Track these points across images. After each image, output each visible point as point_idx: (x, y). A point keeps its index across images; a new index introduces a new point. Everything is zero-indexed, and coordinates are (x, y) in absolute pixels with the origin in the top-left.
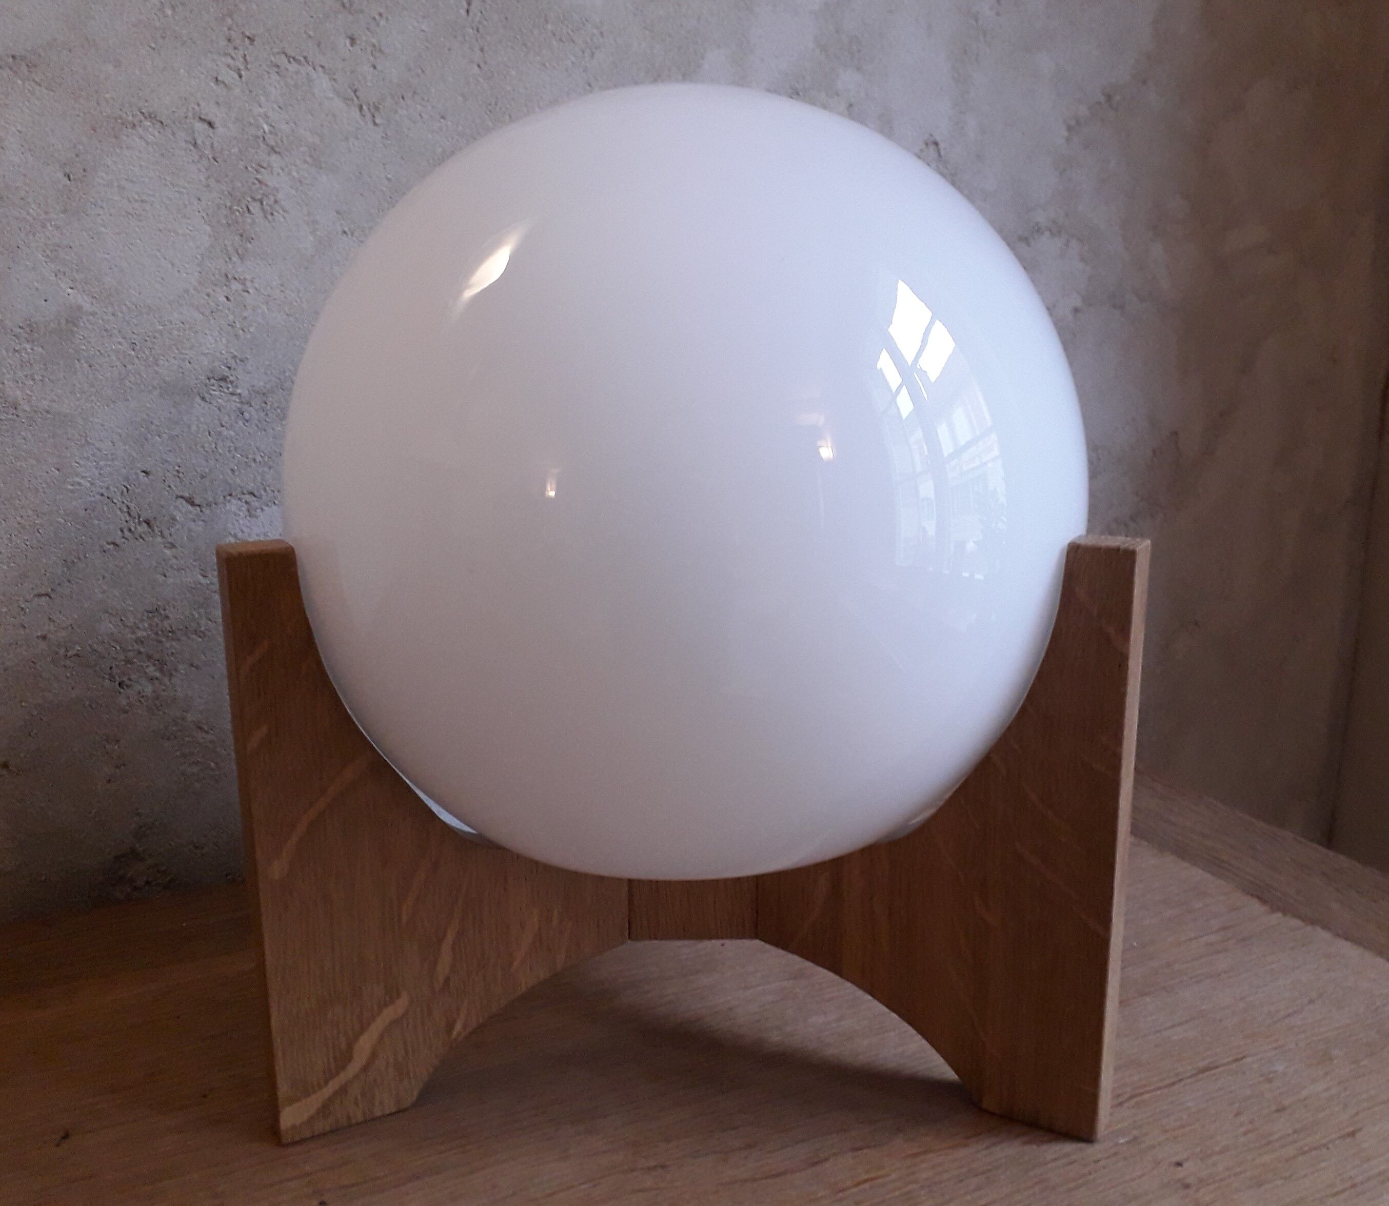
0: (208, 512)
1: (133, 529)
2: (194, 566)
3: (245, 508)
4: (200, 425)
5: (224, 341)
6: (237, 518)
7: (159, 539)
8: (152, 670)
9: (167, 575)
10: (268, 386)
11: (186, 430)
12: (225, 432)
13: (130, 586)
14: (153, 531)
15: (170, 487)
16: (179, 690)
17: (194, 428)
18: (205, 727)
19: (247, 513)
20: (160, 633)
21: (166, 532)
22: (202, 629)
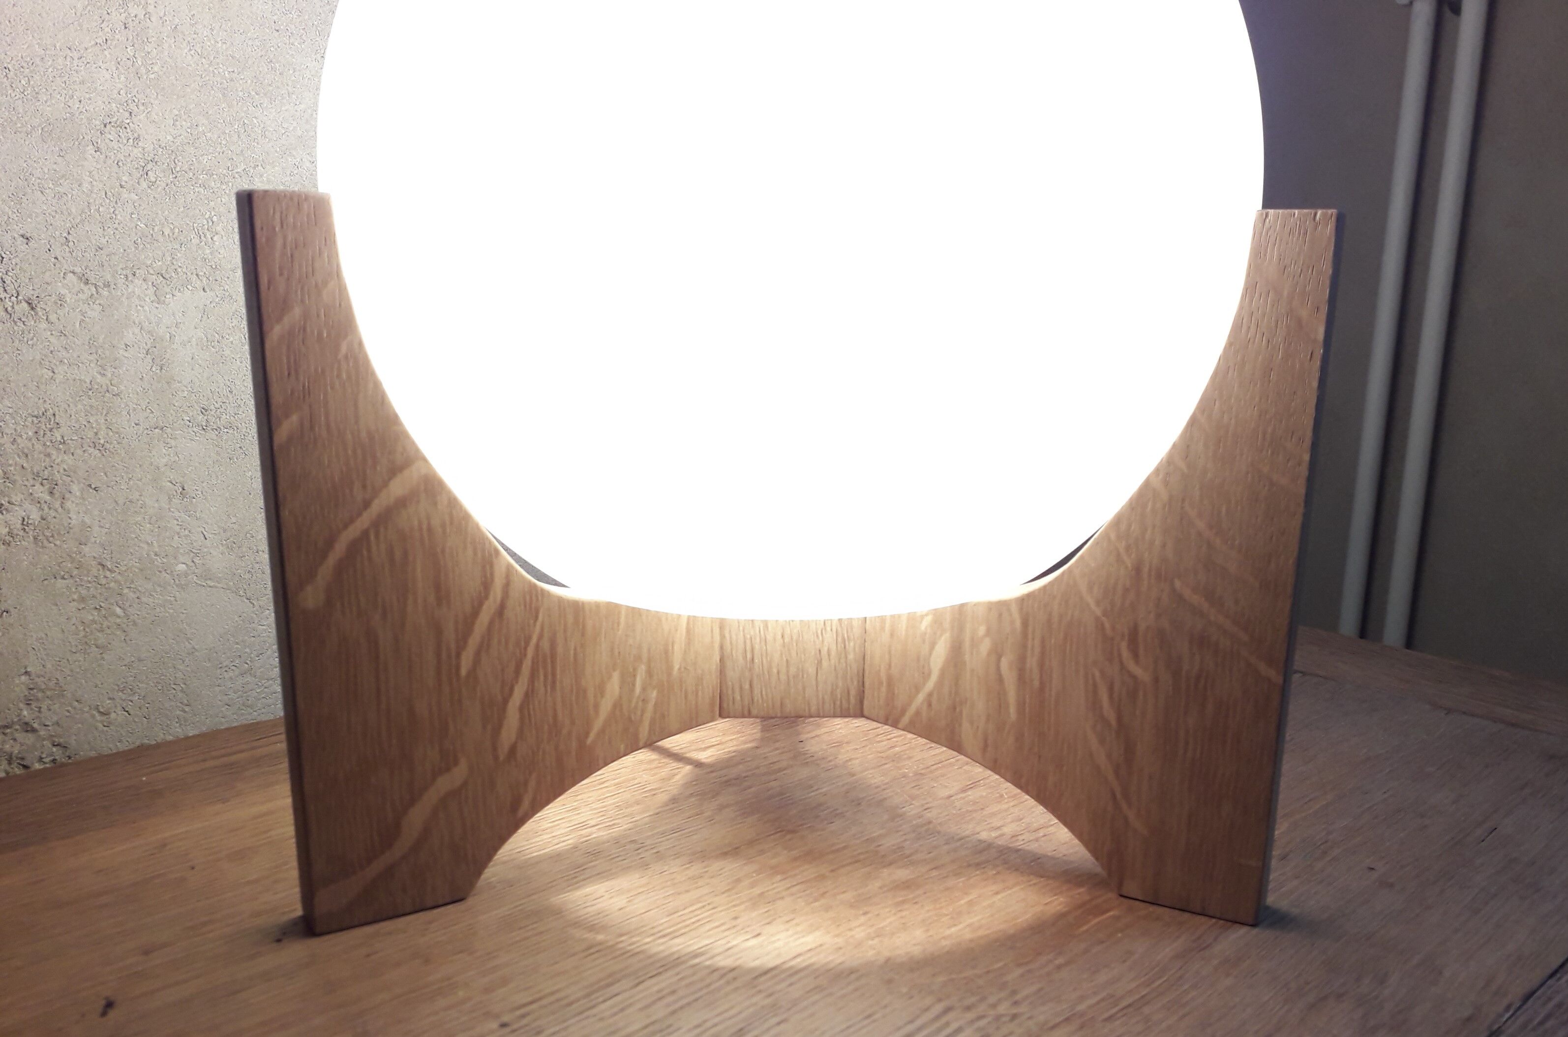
0: (105, 293)
1: (9, 309)
2: (91, 361)
3: (152, 290)
4: (94, 183)
5: (123, 78)
6: (142, 303)
7: (44, 325)
8: (41, 492)
9: (56, 371)
10: (178, 141)
11: (75, 186)
12: (125, 195)
13: (9, 382)
14: (36, 314)
15: (56, 258)
16: (74, 517)
17: (86, 186)
18: (109, 564)
19: (153, 298)
20: (48, 444)
21: (53, 317)
22: (102, 442)
